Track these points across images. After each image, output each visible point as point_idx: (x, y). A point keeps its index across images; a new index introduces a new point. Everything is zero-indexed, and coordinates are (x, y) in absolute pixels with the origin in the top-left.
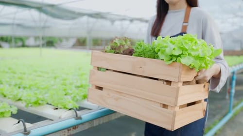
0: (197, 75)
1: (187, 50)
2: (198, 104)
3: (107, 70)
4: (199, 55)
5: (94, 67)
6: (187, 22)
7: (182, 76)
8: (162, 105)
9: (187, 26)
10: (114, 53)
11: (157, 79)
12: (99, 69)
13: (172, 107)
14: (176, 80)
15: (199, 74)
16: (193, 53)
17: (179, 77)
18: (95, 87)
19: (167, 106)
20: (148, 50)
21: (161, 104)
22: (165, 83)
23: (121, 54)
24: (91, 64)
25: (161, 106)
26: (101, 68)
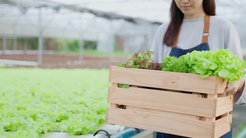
0: (227, 88)
1: (222, 64)
2: (225, 117)
3: (131, 86)
4: (233, 68)
5: (113, 83)
6: (208, 32)
7: (219, 88)
8: (199, 118)
9: (208, 36)
10: (139, 68)
11: (191, 93)
12: (119, 85)
13: (210, 118)
14: (213, 92)
15: (229, 86)
16: (228, 67)
17: (216, 90)
18: (115, 106)
19: (205, 118)
20: (179, 64)
21: (197, 116)
22: (200, 96)
23: (147, 69)
24: (110, 81)
25: (197, 119)
26: (122, 85)
